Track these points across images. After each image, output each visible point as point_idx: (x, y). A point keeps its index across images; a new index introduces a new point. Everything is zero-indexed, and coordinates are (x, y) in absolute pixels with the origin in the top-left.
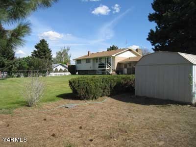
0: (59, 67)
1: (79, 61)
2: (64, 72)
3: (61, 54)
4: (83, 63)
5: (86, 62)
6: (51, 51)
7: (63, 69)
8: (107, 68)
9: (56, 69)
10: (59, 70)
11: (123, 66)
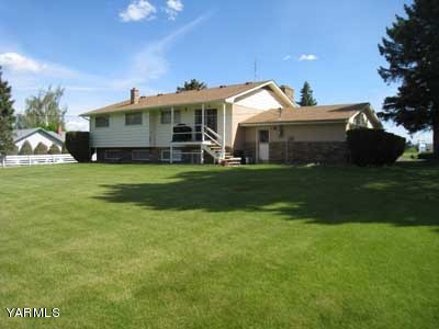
0: (36, 140)
1: (100, 119)
2: (50, 153)
3: (41, 106)
4: (117, 124)
5: (128, 123)
6: (9, 90)
7: (48, 143)
8: (205, 143)
9: (26, 145)
10: (34, 146)
11: (256, 138)
